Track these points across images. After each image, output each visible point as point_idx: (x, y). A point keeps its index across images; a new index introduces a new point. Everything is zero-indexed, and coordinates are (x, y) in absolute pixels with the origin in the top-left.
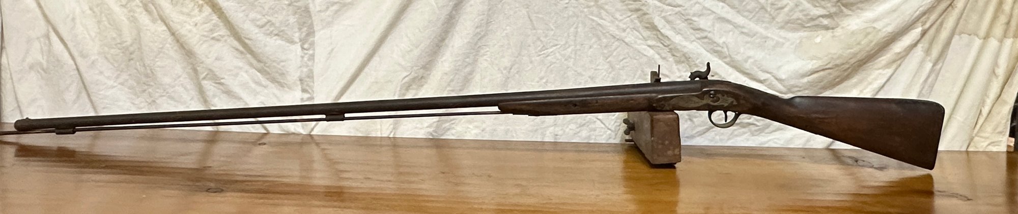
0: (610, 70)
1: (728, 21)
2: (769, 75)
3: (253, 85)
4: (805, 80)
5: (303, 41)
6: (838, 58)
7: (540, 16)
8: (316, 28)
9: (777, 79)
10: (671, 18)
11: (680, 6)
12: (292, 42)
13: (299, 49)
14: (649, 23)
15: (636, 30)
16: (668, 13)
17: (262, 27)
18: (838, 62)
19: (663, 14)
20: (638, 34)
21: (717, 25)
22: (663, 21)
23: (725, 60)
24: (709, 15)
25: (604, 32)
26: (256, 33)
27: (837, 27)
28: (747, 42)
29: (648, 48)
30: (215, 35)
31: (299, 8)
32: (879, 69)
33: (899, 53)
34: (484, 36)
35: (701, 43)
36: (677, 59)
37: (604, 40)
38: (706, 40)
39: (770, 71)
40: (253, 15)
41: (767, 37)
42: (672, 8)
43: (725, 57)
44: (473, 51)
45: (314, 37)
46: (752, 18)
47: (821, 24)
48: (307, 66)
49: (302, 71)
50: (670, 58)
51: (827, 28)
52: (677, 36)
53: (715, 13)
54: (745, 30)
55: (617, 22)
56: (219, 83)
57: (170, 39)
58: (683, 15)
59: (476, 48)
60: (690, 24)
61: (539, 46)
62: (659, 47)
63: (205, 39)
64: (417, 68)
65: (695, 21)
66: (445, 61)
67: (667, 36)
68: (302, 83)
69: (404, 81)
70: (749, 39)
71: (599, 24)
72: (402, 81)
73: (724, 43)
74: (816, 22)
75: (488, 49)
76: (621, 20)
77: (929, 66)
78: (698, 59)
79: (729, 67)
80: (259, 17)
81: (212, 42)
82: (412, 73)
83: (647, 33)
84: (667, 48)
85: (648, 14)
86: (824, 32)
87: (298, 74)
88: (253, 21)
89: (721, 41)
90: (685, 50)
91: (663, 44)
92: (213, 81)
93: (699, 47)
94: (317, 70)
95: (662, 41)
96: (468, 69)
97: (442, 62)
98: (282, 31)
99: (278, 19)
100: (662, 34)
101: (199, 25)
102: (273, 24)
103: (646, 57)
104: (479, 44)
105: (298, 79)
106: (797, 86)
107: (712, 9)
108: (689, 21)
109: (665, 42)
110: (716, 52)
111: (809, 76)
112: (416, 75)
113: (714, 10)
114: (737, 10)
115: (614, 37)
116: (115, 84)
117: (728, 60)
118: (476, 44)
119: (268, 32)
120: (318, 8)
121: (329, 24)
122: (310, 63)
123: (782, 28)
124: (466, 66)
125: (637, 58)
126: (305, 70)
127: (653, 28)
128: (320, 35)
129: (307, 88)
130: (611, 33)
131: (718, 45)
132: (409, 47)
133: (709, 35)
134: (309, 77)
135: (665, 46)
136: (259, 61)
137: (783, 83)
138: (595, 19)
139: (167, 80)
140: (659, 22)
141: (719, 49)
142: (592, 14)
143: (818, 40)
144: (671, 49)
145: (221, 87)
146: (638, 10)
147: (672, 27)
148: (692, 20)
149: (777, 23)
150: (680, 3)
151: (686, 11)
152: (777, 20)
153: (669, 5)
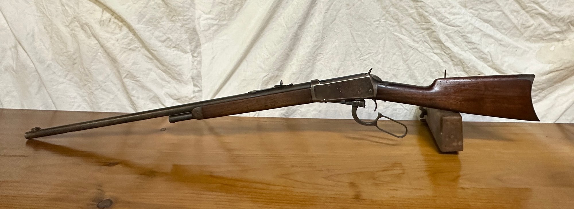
0: (407, 70)
1: (491, 37)
3: (160, 81)
4: (544, 77)
5: (193, 51)
7: (359, 33)
8: (201, 42)
10: (452, 35)
11: (458, 26)
12: (185, 52)
13: (191, 57)
14: (436, 38)
15: (426, 43)
16: (450, 31)
17: (163, 42)
18: (567, 65)
19: (446, 32)
20: (427, 45)
21: (483, 40)
22: (446, 36)
23: (488, 64)
24: (478, 32)
25: (404, 43)
26: (160, 46)
27: (566, 40)
28: (503, 51)
29: (435, 55)
30: (131, 47)
31: (189, 28)
34: (320, 47)
35: (472, 52)
36: (455, 63)
37: (404, 49)
38: (475, 50)
40: (157, 33)
41: (517, 47)
42: (453, 27)
43: (489, 62)
44: (312, 58)
45: (201, 48)
46: (507, 34)
47: (555, 37)
48: (197, 69)
49: (193, 72)
50: (450, 62)
51: (558, 40)
52: (455, 47)
53: (482, 31)
54: (502, 43)
55: (413, 37)
56: (136, 81)
57: (101, 50)
58: (460, 33)
59: (314, 55)
60: (465, 39)
61: (358, 54)
62: (442, 54)
63: (125, 50)
64: (273, 70)
65: (469, 37)
66: (293, 64)
67: (448, 48)
68: (193, 81)
69: (264, 80)
70: (505, 49)
71: (400, 38)
72: (263, 79)
73: (488, 52)
74: (551, 36)
75: (322, 56)
76: (415, 36)
78: (469, 63)
79: (491, 69)
80: (161, 34)
81: (130, 52)
82: (270, 74)
83: (433, 45)
84: (448, 55)
85: (435, 32)
86: (556, 43)
87: (190, 75)
88: (156, 38)
89: (486, 51)
90: (461, 57)
91: (445, 52)
92: (132, 79)
93: (470, 54)
94: (203, 71)
95: (445, 51)
96: (309, 70)
97: (291, 65)
98: (178, 44)
99: (174, 36)
100: (444, 46)
101: (119, 40)
102: (171, 40)
103: (432, 61)
104: (317, 52)
105: (190, 77)
107: (480, 28)
108: (464, 37)
109: (446, 51)
110: (482, 58)
111: (548, 74)
112: (273, 75)
113: (482, 29)
114: (497, 29)
115: (411, 47)
116: (65, 81)
117: (490, 64)
118: (314, 53)
119: (168, 45)
120: (202, 29)
121: (210, 39)
122: (198, 67)
123: (528, 40)
124: (308, 68)
125: (426, 61)
126: (195, 71)
127: (439, 41)
128: (205, 47)
129: (197, 84)
130: (409, 44)
131: (484, 54)
132: (267, 55)
133: (478, 47)
134: (198, 76)
135: (447, 54)
136: (163, 65)
138: (398, 34)
139: (100, 78)
140: (443, 38)
141: (484, 56)
142: (396, 31)
143: (552, 49)
144: (450, 56)
145: (138, 83)
146: (428, 29)
147: (452, 41)
148: (466, 36)
149: (525, 37)
150: (459, 24)
151: (463, 30)
152: (525, 35)
153: (451, 25)
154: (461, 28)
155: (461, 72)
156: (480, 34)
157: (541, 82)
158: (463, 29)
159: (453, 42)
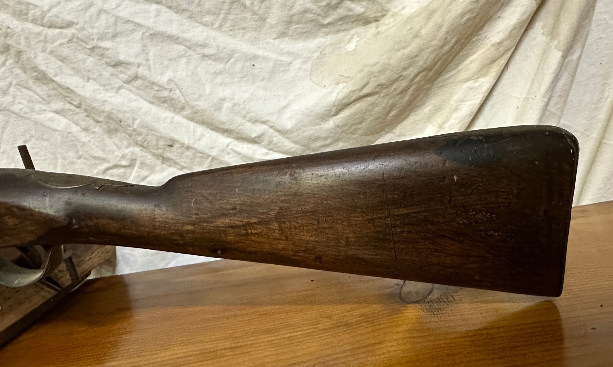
1: (173, 39)
2: (264, 127)
4: (330, 124)
6: (382, 71)
9: (278, 131)
10: (65, 51)
11: (70, 24)
14: (34, 70)
15: (25, 88)
16: (58, 42)
18: (383, 79)
19: (49, 47)
20: (29, 93)
21: (153, 51)
22: (53, 59)
23: (185, 113)
24: (133, 31)
27: (383, 16)
28: (217, 74)
29: (57, 116)
32: (468, 80)
33: (500, 43)
35: (134, 89)
36: (105, 126)
38: (139, 82)
39: (264, 119)
41: (256, 57)
43: (183, 108)
46: (221, 26)
47: (350, 13)
50: (95, 127)
51: (364, 20)
52: (88, 84)
53: (140, 25)
54: (207, 51)
58: (83, 41)
60: (102, 55)
62: (70, 110)
65: (108, 49)
67: (68, 88)
70: (220, 66)
73: (170, 80)
77: (555, 56)
78: (134, 119)
79: (196, 125)
83: (42, 89)
84: (81, 110)
85: (21, 51)
86: (361, 29)
89: (163, 80)
90: (107, 108)
93: (132, 96)
95: (68, 100)
103: (58, 133)
106: (318, 138)
107: (134, 19)
108: (98, 52)
110: (164, 101)
111: (336, 114)
113: (141, 21)
114: (189, 14)
123: (283, 35)
125: (45, 137)
127: (43, 76)
131: (161, 88)
133: (141, 71)
135: (76, 106)
137: (290, 136)
141: (166, 93)
143: (351, 47)
144: (86, 110)
147: (73, 69)
148: (100, 47)
149: (272, 27)
150: (69, 18)
151: (85, 32)
152: (272, 20)
153: (51, 26)
154: (77, 27)
155: (131, 149)
156: (138, 35)
157: (326, 138)
158: (83, 29)
159: (78, 72)
